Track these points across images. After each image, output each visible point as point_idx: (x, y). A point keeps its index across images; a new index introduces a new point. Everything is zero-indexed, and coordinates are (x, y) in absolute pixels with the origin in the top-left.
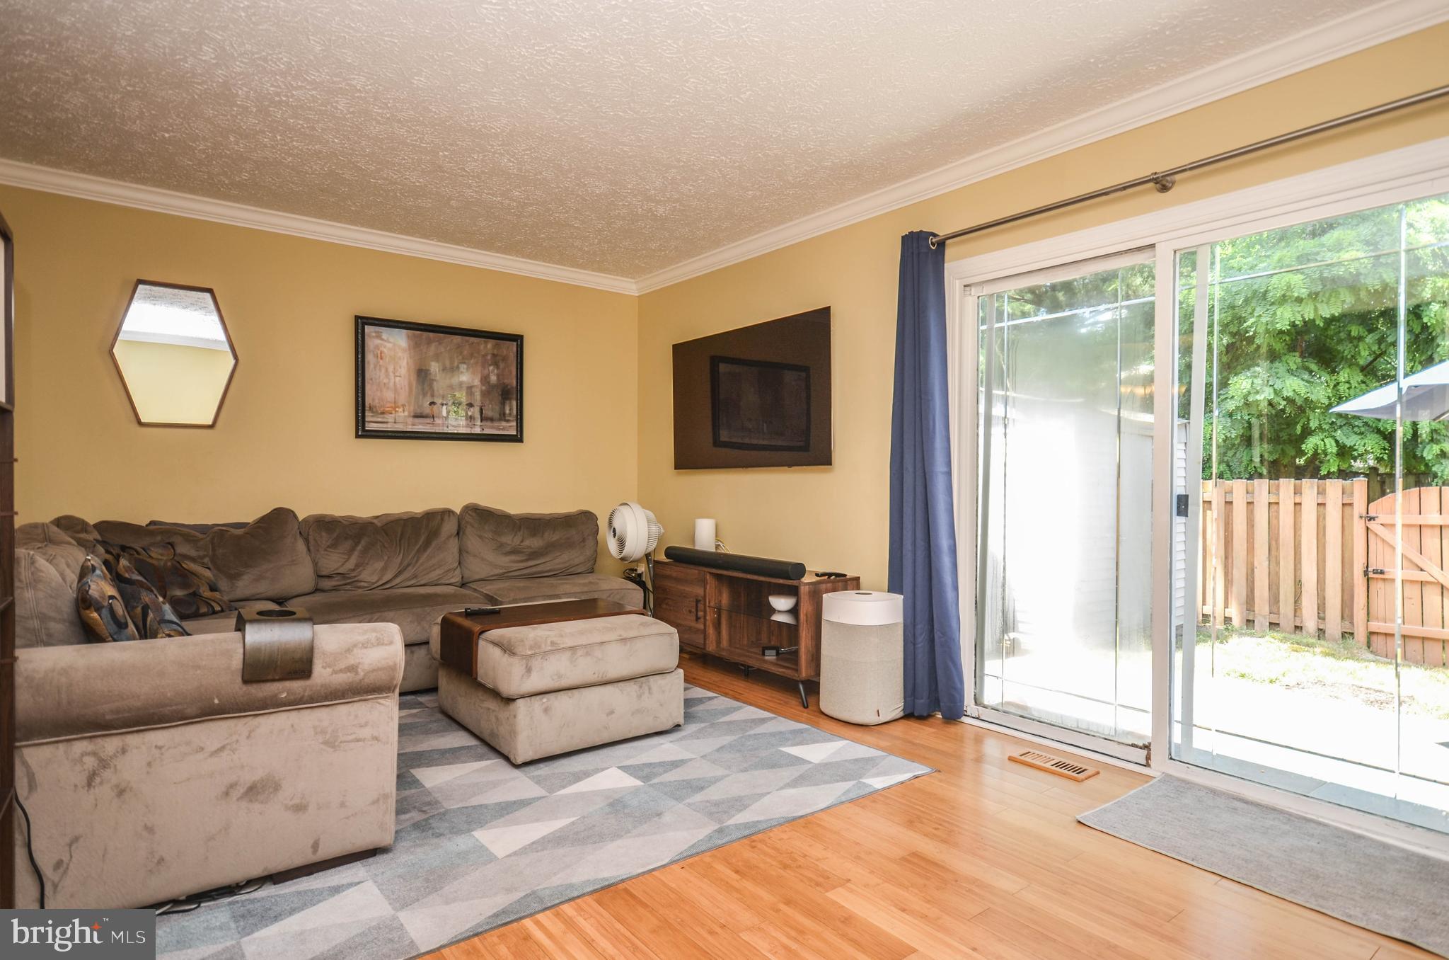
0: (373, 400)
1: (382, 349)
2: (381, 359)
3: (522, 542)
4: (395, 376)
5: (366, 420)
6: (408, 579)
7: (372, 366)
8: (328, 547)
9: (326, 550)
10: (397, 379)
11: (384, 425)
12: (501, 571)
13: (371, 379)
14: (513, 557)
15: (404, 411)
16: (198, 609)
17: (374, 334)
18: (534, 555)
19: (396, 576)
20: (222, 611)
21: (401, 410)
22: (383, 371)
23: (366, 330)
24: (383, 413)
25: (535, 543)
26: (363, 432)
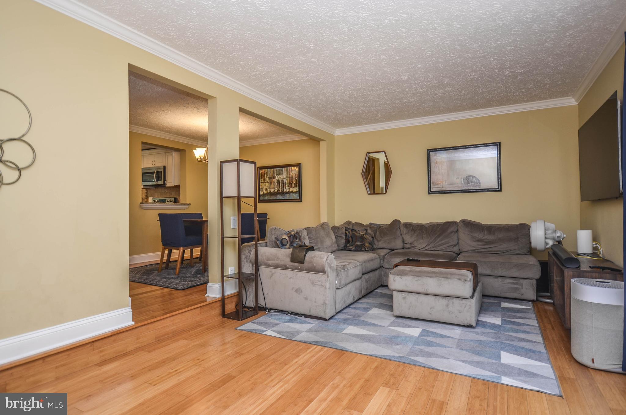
0: (434, 180)
1: (437, 160)
2: (437, 163)
3: (484, 236)
4: (442, 169)
5: (432, 187)
6: (432, 248)
7: (433, 167)
8: (406, 233)
9: (405, 234)
10: (443, 170)
11: (439, 189)
12: (475, 249)
13: (433, 172)
14: (478, 243)
15: (446, 182)
16: (362, 249)
17: (434, 155)
18: (490, 243)
19: (427, 246)
20: (368, 250)
21: (445, 182)
22: (437, 168)
23: (431, 154)
24: (438, 184)
25: (491, 237)
26: (430, 192)
